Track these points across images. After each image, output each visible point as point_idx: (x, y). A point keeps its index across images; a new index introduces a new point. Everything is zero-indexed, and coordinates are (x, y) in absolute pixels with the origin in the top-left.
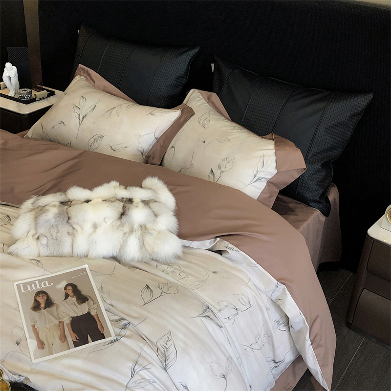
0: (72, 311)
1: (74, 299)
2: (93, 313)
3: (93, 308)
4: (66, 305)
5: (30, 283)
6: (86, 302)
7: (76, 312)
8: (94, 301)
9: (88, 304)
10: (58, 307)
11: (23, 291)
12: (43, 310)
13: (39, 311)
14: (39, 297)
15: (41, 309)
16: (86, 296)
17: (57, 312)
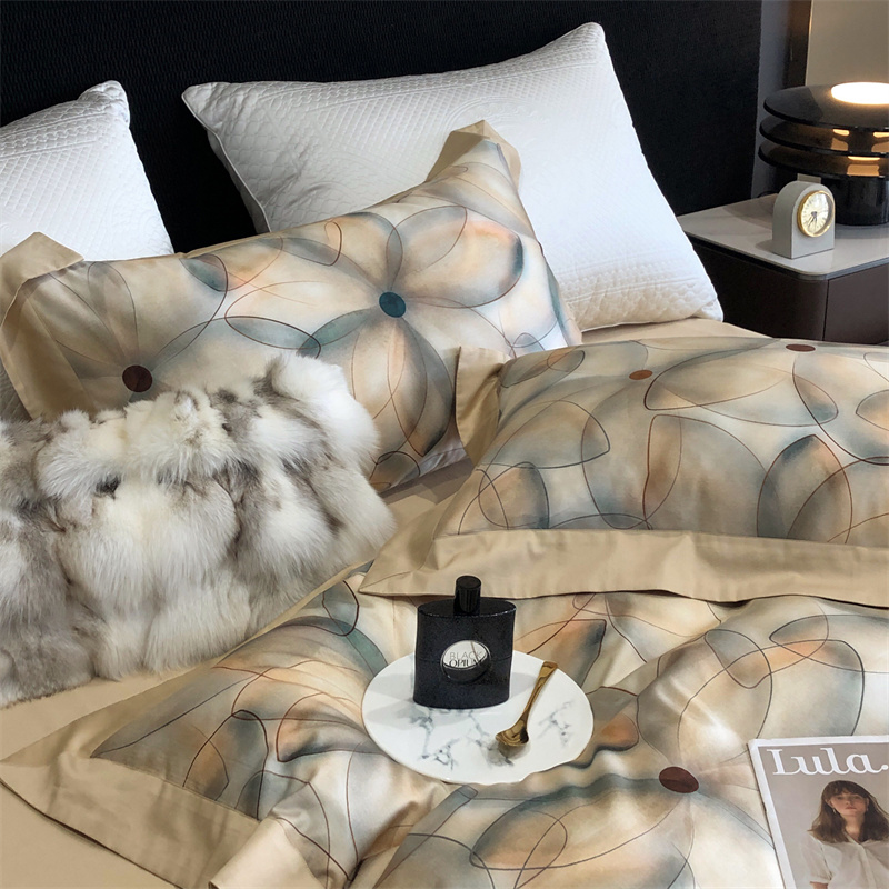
13: (839, 845)
14: (839, 798)
15: (847, 841)
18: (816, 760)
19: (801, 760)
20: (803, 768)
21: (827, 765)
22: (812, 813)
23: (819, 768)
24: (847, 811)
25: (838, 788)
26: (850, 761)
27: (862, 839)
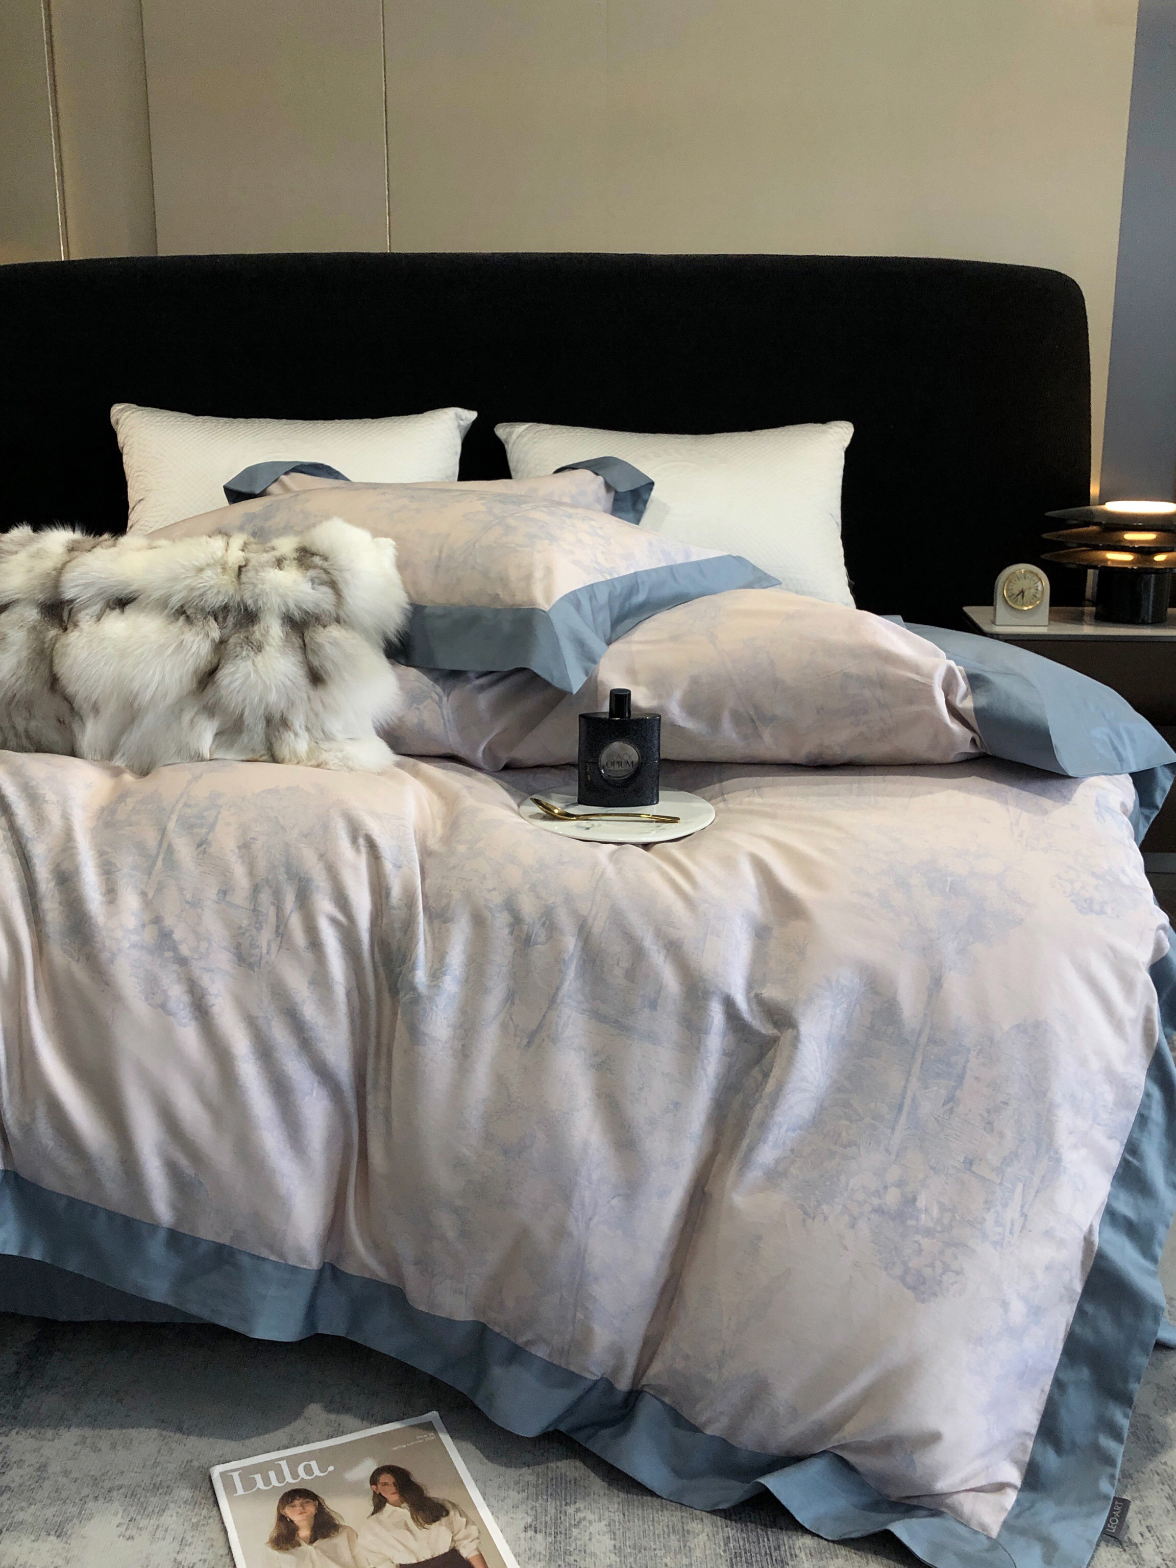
0: (400, 1547)
1: (404, 1512)
2: (467, 1551)
3: (466, 1538)
4: (378, 1528)
5: (263, 1469)
6: (444, 1520)
7: (412, 1552)
8: (466, 1516)
9: (450, 1526)
10: (352, 1536)
11: (240, 1491)
12: (305, 1547)
13: (293, 1550)
14: (293, 1507)
15: (300, 1545)
16: (440, 1502)
17: (351, 1550)
18: (272, 1475)
19: (258, 1477)
20: (260, 1484)
21: (280, 1477)
22: (268, 1525)
23: (275, 1482)
24: (301, 1516)
25: (292, 1496)
26: (301, 1469)
27: (312, 1540)
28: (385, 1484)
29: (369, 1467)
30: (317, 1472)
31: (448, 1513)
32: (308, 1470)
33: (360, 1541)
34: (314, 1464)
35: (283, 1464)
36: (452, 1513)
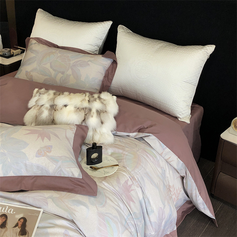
16: (27, 231)
17: (4, 233)
18: (4, 208)
21: (5, 210)
28: (21, 222)
29: (21, 216)
30: (11, 213)
31: (26, 234)
32: (10, 211)
33: (7, 232)
34: (12, 210)
35: (7, 207)
36: (26, 235)
